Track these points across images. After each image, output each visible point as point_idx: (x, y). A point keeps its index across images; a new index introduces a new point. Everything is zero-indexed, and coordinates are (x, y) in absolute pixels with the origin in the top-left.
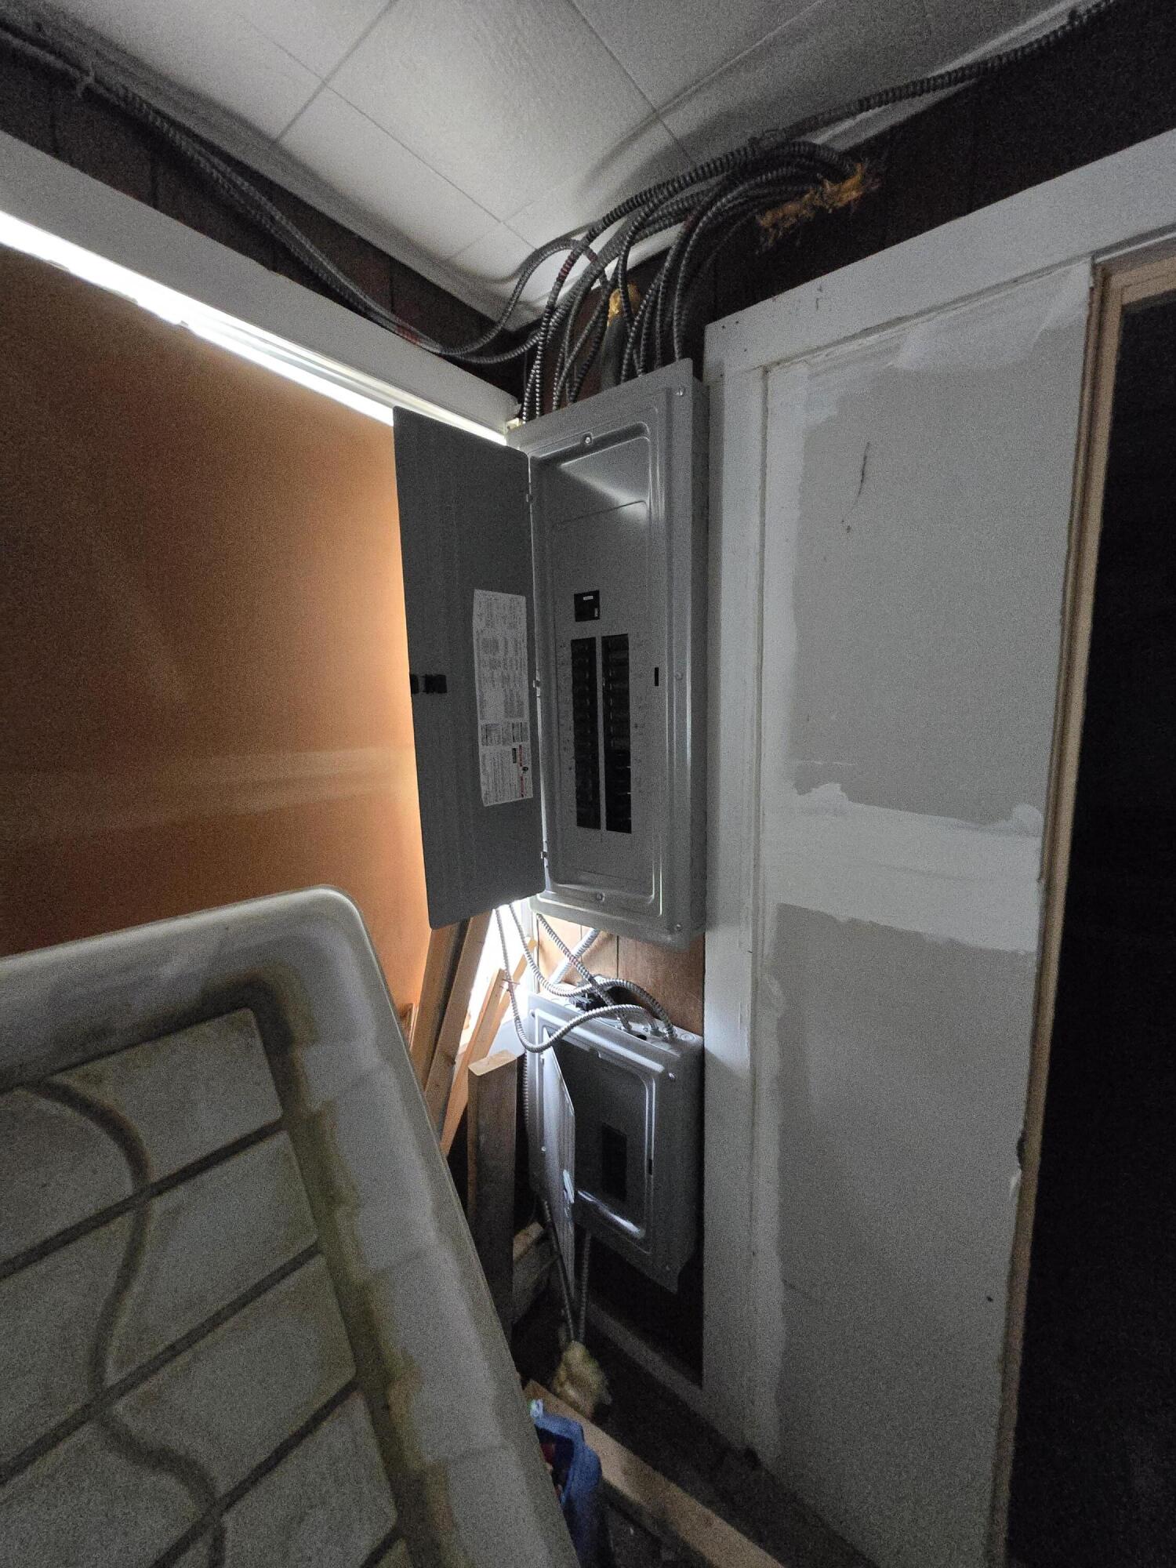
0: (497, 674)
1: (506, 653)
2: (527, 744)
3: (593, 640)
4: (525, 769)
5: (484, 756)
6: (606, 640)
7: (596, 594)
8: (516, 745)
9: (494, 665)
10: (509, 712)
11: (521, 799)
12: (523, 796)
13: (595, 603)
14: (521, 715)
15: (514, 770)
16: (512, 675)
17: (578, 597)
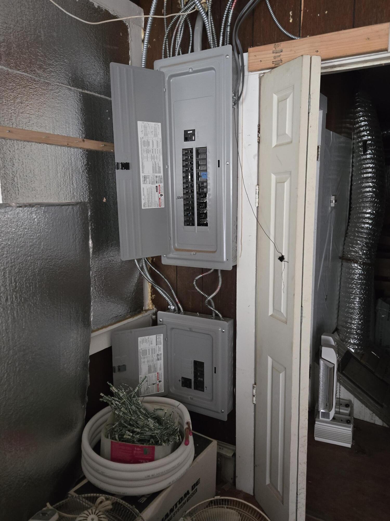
0: (149, 155)
1: (153, 146)
2: (162, 185)
3: (192, 149)
4: (161, 195)
5: (143, 189)
6: (197, 150)
7: (194, 131)
8: (157, 185)
9: (148, 151)
10: (154, 171)
11: (159, 207)
12: (160, 206)
13: (193, 134)
14: (160, 172)
15: (157, 195)
16: (155, 156)
17: (186, 132)
